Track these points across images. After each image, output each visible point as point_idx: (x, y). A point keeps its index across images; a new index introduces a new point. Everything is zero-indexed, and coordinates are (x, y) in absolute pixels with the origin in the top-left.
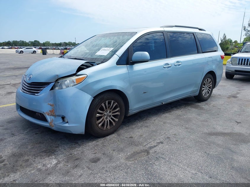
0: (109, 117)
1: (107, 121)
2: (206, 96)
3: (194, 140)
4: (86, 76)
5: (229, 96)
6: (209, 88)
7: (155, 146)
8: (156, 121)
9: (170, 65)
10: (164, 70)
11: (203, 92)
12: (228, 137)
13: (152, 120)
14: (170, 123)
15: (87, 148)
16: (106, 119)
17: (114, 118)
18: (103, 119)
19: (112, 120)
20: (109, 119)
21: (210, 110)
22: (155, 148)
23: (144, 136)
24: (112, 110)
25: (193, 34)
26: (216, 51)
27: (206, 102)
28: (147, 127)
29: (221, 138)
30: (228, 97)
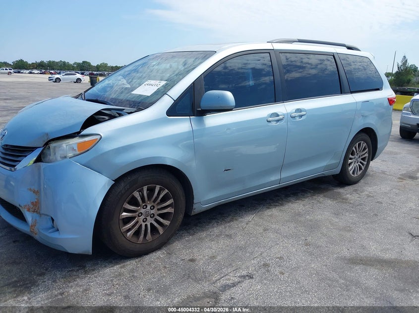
0: (151, 217)
1: (146, 225)
2: (355, 175)
3: (317, 274)
4: (98, 137)
5: (402, 175)
6: (362, 159)
7: (234, 285)
8: (251, 225)
9: (281, 117)
10: (268, 126)
11: (350, 167)
12: (390, 270)
13: (241, 222)
14: (276, 231)
15: (99, 280)
16: (143, 221)
17: (161, 220)
18: (137, 222)
19: (156, 224)
20: (150, 221)
21: (361, 205)
22: (233, 290)
23: (219, 258)
24: (158, 204)
25: (334, 56)
26: (378, 89)
27: (355, 187)
28: (229, 236)
29: (373, 271)
30: (400, 178)
